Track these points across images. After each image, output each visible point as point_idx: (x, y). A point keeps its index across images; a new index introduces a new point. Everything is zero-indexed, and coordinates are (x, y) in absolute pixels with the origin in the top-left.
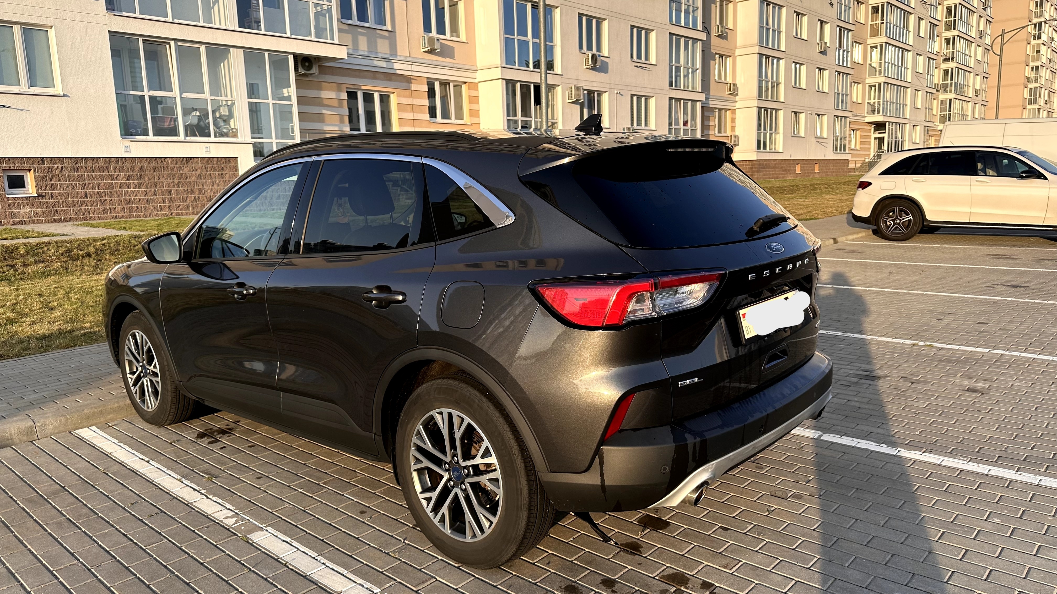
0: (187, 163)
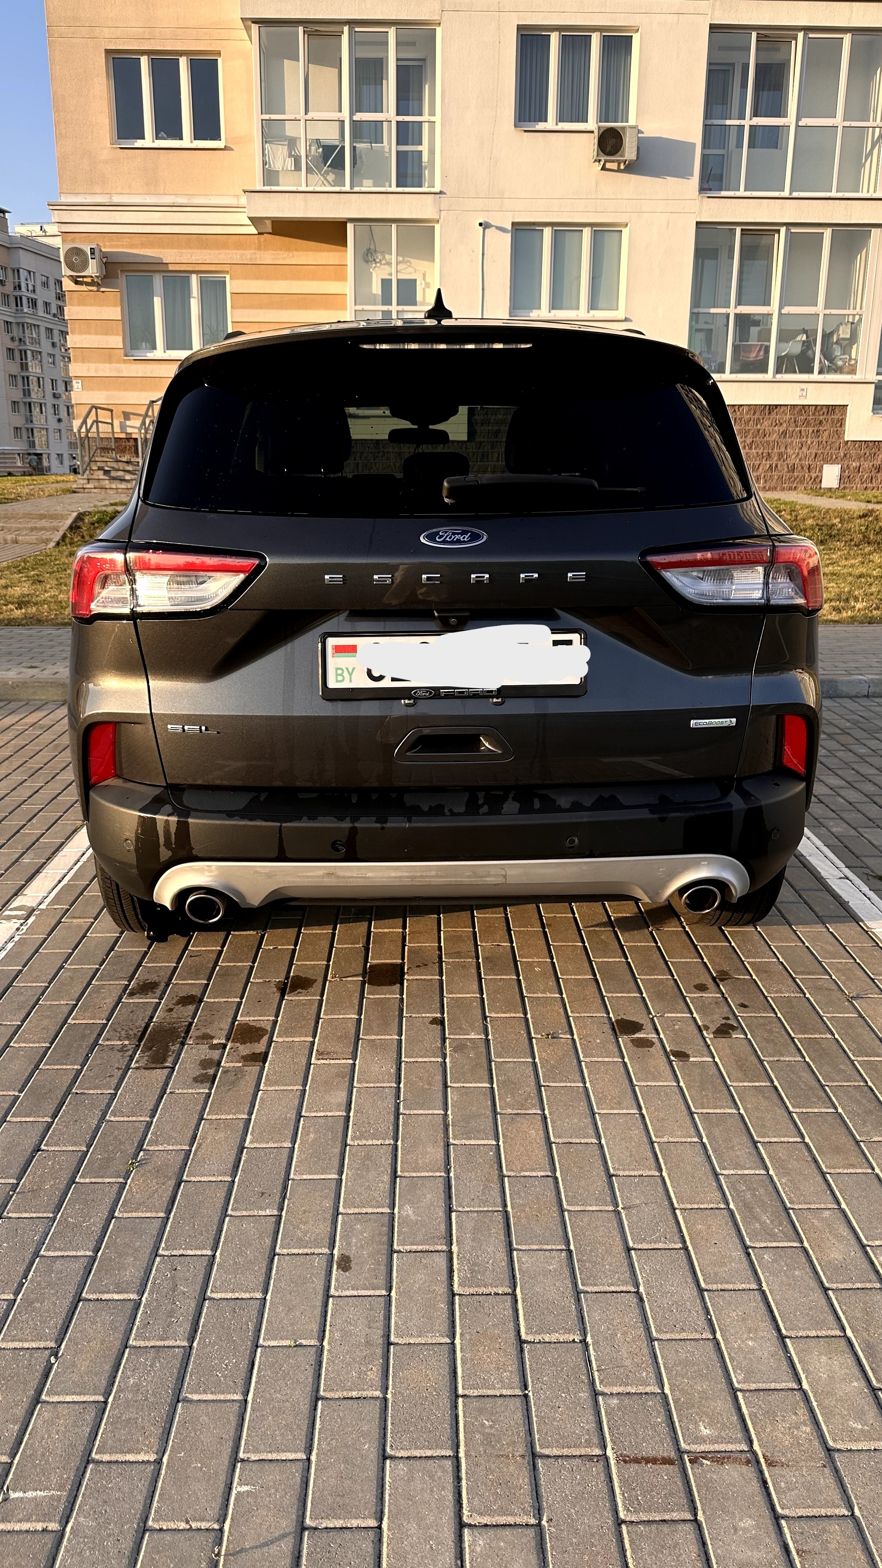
0: (769, 413)
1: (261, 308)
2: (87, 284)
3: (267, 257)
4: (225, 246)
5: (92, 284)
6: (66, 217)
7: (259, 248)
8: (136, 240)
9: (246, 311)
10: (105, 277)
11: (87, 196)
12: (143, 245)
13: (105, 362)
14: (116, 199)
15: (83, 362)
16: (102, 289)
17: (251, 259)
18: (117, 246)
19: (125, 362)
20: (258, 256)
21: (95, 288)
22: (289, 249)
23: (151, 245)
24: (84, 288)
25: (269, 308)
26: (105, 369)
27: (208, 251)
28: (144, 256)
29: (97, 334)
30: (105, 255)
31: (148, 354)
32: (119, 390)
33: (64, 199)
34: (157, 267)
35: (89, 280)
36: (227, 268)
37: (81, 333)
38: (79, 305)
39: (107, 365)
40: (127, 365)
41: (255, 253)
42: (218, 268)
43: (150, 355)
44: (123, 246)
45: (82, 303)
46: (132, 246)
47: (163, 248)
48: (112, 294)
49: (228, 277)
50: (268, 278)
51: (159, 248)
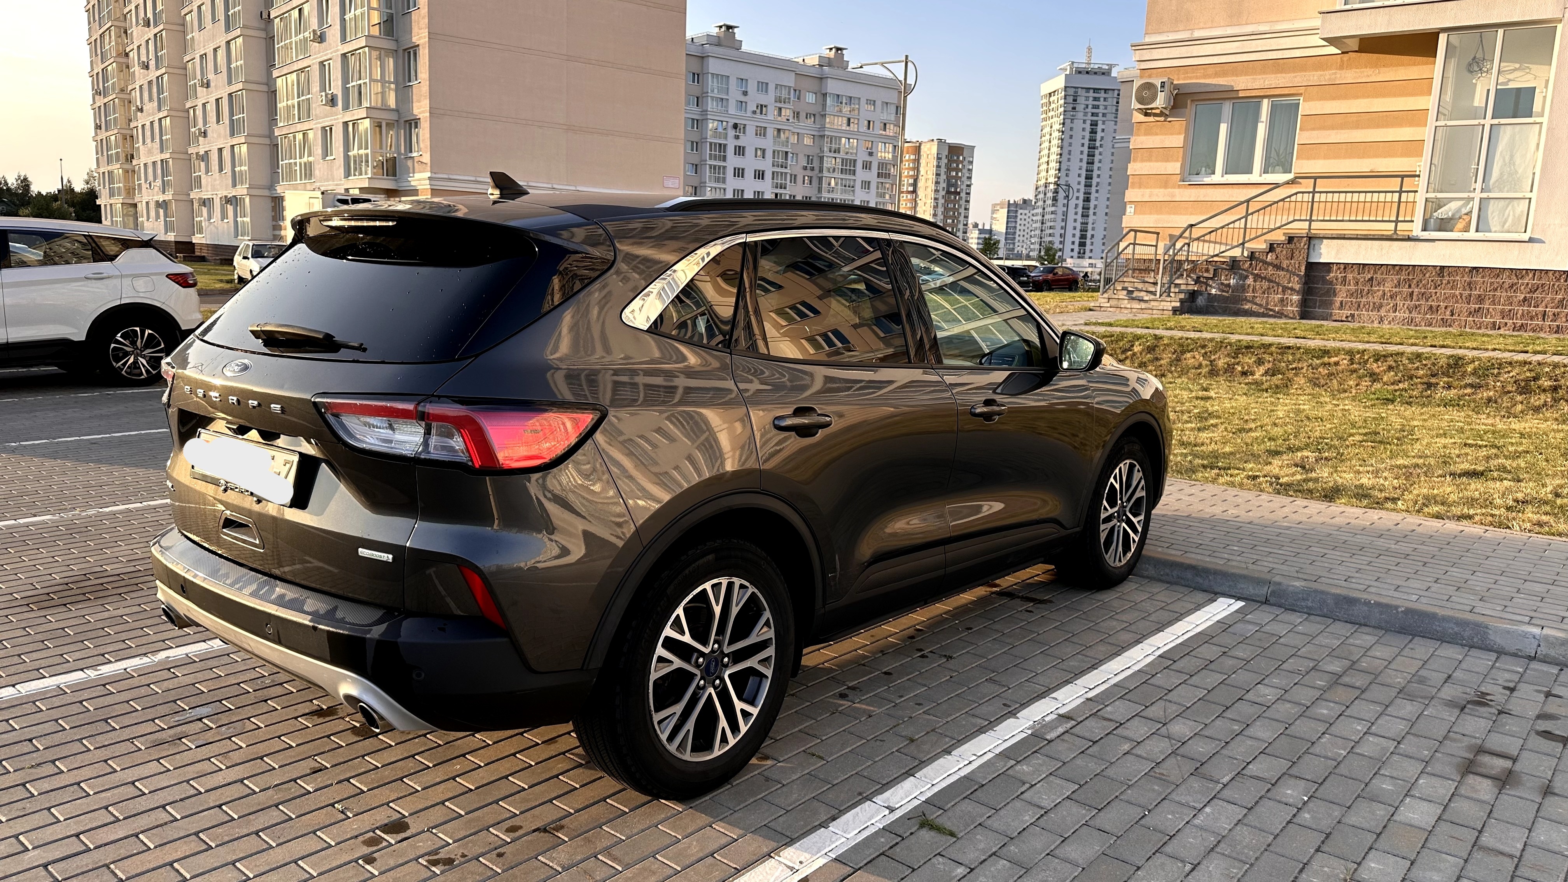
1: (1333, 129)
2: (1155, 115)
3: (1349, 76)
4: (1303, 68)
5: (1161, 114)
6: (1147, 55)
7: (1341, 68)
8: (1211, 70)
9: (1315, 132)
10: (1173, 107)
11: (1169, 34)
12: (1216, 75)
13: (1160, 188)
14: (1197, 34)
15: (1140, 188)
16: (1169, 119)
17: (1330, 79)
18: (1191, 78)
19: (1179, 186)
20: (1338, 76)
21: (1162, 119)
22: (1376, 66)
23: (1224, 74)
24: (1151, 119)
25: (1342, 129)
26: (1160, 194)
27: (1284, 75)
28: (1215, 85)
29: (1157, 161)
30: (1177, 87)
31: (1205, 179)
32: (1170, 214)
33: (1148, 40)
34: (1228, 95)
35: (1158, 111)
36: (1302, 90)
37: (1142, 161)
38: (1145, 135)
39: (1162, 190)
40: (1181, 190)
41: (1335, 73)
42: (1292, 91)
43: (1207, 180)
44: (1197, 78)
45: (1148, 133)
46: (1205, 77)
47: (1237, 76)
48: (1178, 123)
49: (1302, 98)
50: (1345, 97)
51: (1233, 75)
